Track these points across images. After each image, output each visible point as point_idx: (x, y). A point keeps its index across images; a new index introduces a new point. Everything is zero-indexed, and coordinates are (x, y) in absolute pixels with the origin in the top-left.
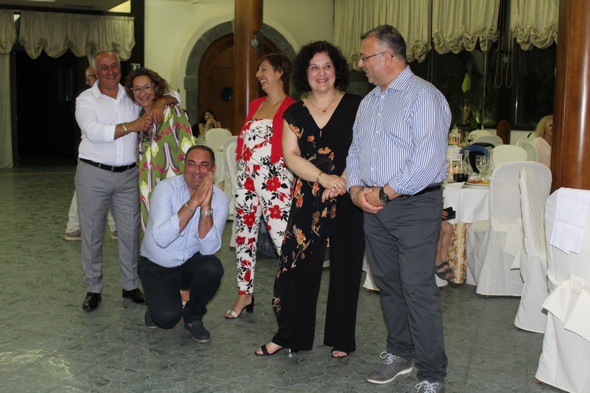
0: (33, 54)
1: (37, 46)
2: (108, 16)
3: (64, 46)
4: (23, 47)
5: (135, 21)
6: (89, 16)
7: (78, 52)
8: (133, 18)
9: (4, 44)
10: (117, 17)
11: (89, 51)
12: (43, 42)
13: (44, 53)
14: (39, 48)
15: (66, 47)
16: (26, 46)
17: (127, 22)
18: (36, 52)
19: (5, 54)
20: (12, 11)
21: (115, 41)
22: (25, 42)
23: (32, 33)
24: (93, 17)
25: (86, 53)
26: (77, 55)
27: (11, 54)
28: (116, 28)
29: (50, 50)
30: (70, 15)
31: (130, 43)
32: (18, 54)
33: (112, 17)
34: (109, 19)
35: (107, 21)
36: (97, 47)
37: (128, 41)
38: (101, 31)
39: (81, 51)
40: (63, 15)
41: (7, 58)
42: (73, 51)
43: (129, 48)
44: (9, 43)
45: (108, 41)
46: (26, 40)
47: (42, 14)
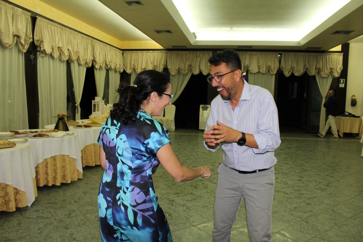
0: (287, 74)
1: (289, 70)
2: (328, 53)
3: (303, 70)
4: (282, 71)
5: (343, 55)
6: (318, 54)
7: (310, 73)
8: (343, 54)
9: (273, 70)
10: (333, 54)
11: (317, 72)
12: (292, 68)
13: (292, 74)
14: (290, 71)
15: (305, 70)
16: (284, 70)
17: (339, 56)
18: (288, 73)
19: (272, 75)
20: (278, 53)
21: (331, 67)
22: (284, 68)
23: (287, 64)
24: (320, 54)
25: (315, 73)
26: (310, 75)
27: (276, 75)
28: (333, 59)
29: (296, 72)
30: (307, 54)
31: (340, 67)
32: (280, 75)
33: (330, 54)
34: (329, 55)
35: (327, 56)
36: (321, 70)
37: (339, 67)
38: (324, 61)
39: (313, 72)
40: (304, 53)
41: (274, 77)
42: (308, 72)
43: (340, 70)
44: (275, 68)
45: (328, 66)
46: (284, 67)
47: (293, 53)
